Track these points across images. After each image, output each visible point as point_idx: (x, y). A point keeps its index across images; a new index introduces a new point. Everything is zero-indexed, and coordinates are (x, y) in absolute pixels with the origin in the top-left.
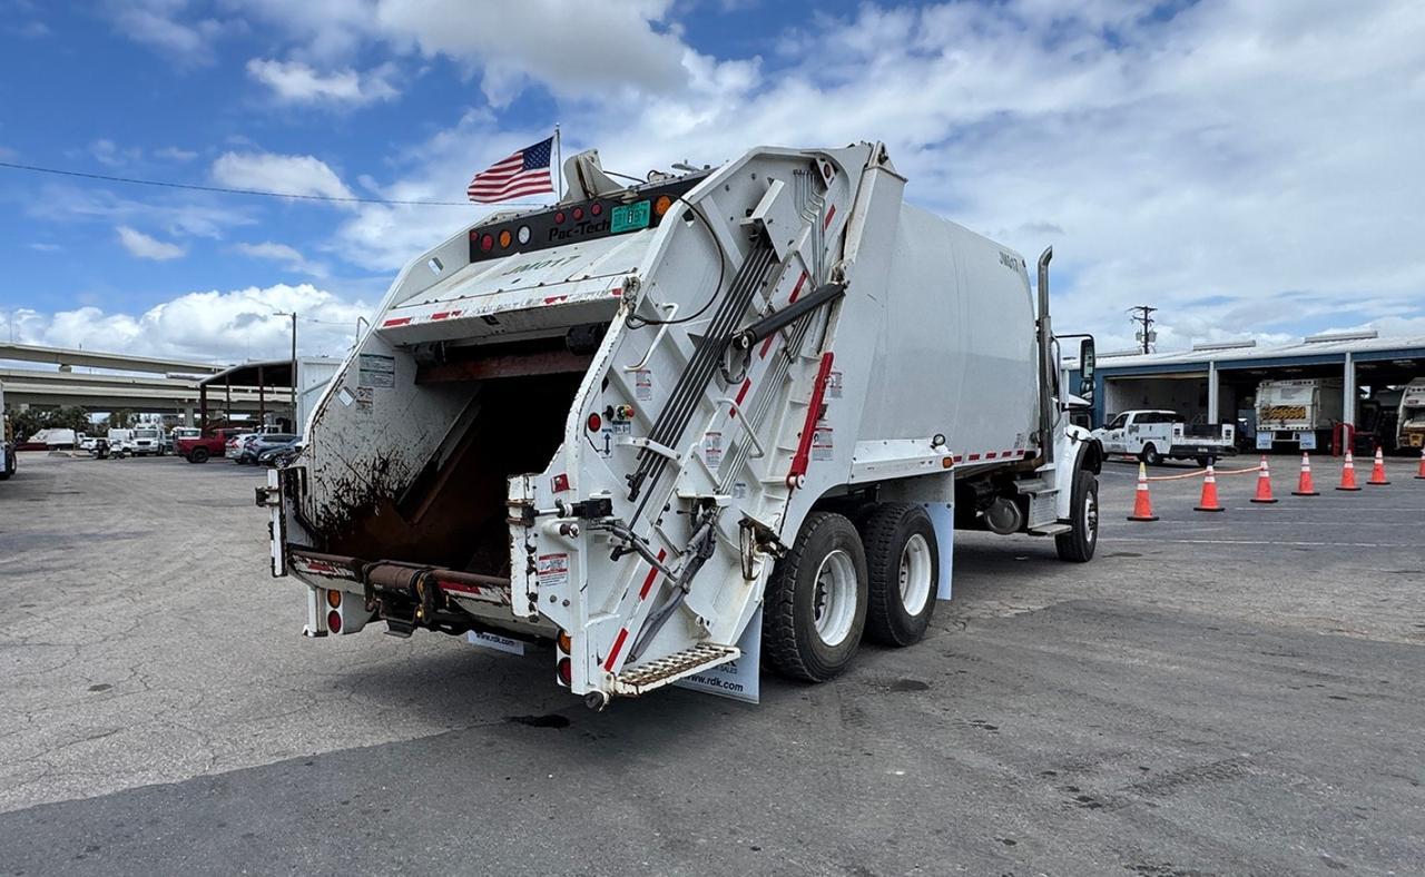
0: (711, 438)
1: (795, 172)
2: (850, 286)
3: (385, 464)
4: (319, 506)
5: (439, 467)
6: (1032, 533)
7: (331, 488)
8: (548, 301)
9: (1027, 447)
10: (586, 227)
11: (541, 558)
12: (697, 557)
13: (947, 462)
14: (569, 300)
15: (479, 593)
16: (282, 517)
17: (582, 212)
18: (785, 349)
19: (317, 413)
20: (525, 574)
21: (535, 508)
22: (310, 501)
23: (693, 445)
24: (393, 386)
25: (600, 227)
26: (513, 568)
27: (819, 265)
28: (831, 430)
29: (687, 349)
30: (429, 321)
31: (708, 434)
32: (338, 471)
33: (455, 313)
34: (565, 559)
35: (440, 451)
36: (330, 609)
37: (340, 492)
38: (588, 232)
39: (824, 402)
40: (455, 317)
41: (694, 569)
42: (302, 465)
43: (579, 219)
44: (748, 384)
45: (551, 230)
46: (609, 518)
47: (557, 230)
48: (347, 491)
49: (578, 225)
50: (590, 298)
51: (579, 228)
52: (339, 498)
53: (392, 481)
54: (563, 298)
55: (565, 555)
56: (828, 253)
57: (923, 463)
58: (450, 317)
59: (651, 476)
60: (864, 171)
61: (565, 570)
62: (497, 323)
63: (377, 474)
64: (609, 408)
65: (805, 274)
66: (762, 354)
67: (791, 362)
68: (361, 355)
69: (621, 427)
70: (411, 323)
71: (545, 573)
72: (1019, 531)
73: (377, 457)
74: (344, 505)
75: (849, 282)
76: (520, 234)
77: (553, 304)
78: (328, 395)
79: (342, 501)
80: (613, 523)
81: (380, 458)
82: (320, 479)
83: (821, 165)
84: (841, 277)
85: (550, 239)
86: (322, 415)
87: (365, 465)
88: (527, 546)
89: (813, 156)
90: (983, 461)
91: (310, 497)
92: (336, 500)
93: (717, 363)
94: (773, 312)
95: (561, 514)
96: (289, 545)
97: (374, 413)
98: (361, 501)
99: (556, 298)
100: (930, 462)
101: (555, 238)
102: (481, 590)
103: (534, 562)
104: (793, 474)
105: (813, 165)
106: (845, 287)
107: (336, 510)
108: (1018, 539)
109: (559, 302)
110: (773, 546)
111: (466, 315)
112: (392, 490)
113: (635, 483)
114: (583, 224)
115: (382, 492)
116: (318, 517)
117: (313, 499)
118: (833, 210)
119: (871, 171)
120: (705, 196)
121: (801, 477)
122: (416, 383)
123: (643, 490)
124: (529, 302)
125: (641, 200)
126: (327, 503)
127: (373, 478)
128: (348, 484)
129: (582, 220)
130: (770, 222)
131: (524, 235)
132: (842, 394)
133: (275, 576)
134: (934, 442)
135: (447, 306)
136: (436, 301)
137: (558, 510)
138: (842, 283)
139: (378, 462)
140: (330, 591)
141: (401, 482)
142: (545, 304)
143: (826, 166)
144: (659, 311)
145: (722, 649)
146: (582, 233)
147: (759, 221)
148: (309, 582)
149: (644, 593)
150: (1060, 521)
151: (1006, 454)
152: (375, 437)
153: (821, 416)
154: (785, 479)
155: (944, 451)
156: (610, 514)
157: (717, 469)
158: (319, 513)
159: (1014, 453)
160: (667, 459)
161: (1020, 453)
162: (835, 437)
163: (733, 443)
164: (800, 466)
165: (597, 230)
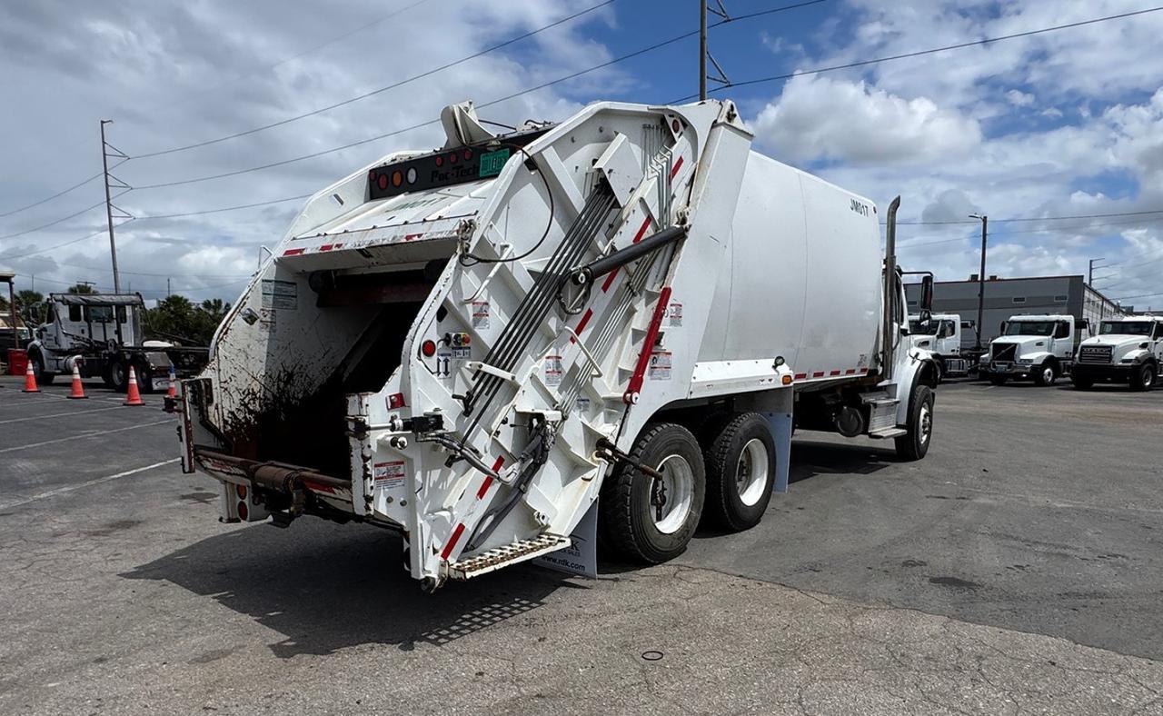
0: (551, 361)
1: (644, 127)
2: (691, 229)
3: (290, 376)
4: (226, 413)
5: (345, 379)
6: (871, 436)
7: (237, 397)
8: (408, 238)
9: (868, 366)
10: (460, 171)
11: (376, 466)
12: (533, 462)
13: (787, 379)
14: (424, 237)
15: (334, 493)
16: (187, 422)
17: (457, 157)
18: (628, 284)
19: (222, 331)
20: (362, 479)
21: (367, 423)
22: (217, 408)
23: (532, 367)
24: (295, 308)
25: (471, 171)
26: (353, 474)
27: (664, 211)
28: (670, 354)
29: (526, 283)
30: (318, 252)
31: (548, 358)
32: (243, 382)
33: (338, 246)
34: (402, 466)
35: (344, 364)
36: (239, 500)
37: (246, 400)
38: (462, 175)
39: (660, 331)
40: (337, 249)
41: (530, 472)
42: (208, 377)
43: (454, 163)
44: (589, 313)
45: (433, 172)
46: (440, 431)
47: (437, 172)
48: (253, 399)
49: (454, 168)
50: (439, 236)
51: (455, 172)
52: (246, 405)
53: (297, 391)
54: (419, 236)
55: (402, 463)
56: (675, 200)
57: (762, 381)
58: (334, 249)
59: (487, 394)
60: (712, 127)
61: (403, 475)
62: (371, 256)
63: (282, 385)
64: (447, 335)
65: (650, 218)
66: (605, 288)
67: (634, 295)
68: (263, 281)
69: (461, 351)
70: (305, 253)
71: (382, 478)
72: (862, 433)
73: (282, 369)
74: (251, 412)
75: (690, 226)
76: (409, 175)
77: (411, 240)
78: (232, 315)
79: (248, 408)
80: (441, 436)
81: (285, 371)
82: (226, 389)
83: (670, 121)
84: (684, 221)
85: (432, 181)
86: (226, 333)
87: (270, 377)
88: (363, 456)
89: (661, 113)
90: (827, 377)
91: (217, 405)
92: (242, 408)
93: (556, 296)
94: (616, 250)
95: (393, 428)
96: (196, 447)
97: (277, 332)
98: (267, 409)
99: (414, 236)
100: (770, 380)
101: (436, 179)
102: (336, 490)
103: (368, 470)
104: (630, 391)
105: (663, 121)
106: (687, 230)
107: (242, 416)
108: (861, 441)
109: (416, 239)
110: (609, 452)
111: (346, 248)
112: (297, 399)
113: (468, 402)
114: (458, 168)
115: (288, 399)
116: (225, 422)
117: (220, 406)
118: (681, 161)
119: (718, 128)
120: (548, 146)
121: (635, 395)
122: (319, 305)
123: (478, 406)
124: (394, 239)
125: (503, 148)
126: (233, 409)
127: (279, 388)
128: (254, 394)
129: (457, 165)
130: (610, 171)
131: (412, 176)
132: (682, 323)
133: (184, 472)
134: (775, 363)
135: (333, 239)
136: (326, 234)
137: (390, 424)
138: (684, 226)
139: (282, 375)
140: (238, 486)
141: (306, 391)
142: (405, 241)
143: (675, 121)
144: (497, 250)
145: (557, 538)
146: (457, 176)
147: (600, 170)
148: (217, 477)
149: (481, 493)
150: (898, 426)
151: (849, 372)
152: (279, 352)
153: (658, 342)
154: (622, 395)
155: (784, 370)
156: (442, 428)
157: (557, 388)
158: (226, 418)
159: (858, 370)
160: (503, 380)
161: (863, 370)
162: (673, 359)
163: (574, 363)
164: (636, 384)
165: (468, 174)
